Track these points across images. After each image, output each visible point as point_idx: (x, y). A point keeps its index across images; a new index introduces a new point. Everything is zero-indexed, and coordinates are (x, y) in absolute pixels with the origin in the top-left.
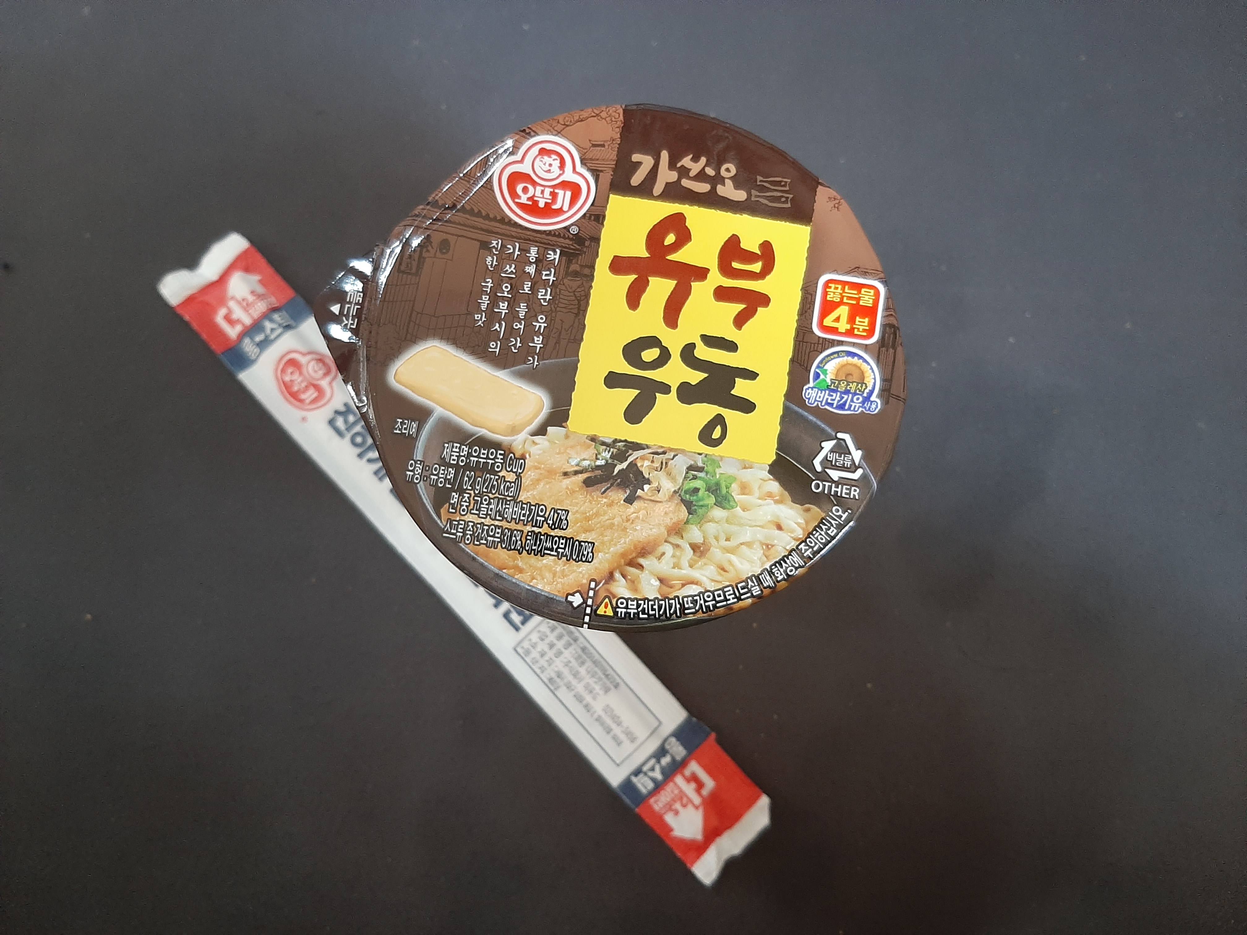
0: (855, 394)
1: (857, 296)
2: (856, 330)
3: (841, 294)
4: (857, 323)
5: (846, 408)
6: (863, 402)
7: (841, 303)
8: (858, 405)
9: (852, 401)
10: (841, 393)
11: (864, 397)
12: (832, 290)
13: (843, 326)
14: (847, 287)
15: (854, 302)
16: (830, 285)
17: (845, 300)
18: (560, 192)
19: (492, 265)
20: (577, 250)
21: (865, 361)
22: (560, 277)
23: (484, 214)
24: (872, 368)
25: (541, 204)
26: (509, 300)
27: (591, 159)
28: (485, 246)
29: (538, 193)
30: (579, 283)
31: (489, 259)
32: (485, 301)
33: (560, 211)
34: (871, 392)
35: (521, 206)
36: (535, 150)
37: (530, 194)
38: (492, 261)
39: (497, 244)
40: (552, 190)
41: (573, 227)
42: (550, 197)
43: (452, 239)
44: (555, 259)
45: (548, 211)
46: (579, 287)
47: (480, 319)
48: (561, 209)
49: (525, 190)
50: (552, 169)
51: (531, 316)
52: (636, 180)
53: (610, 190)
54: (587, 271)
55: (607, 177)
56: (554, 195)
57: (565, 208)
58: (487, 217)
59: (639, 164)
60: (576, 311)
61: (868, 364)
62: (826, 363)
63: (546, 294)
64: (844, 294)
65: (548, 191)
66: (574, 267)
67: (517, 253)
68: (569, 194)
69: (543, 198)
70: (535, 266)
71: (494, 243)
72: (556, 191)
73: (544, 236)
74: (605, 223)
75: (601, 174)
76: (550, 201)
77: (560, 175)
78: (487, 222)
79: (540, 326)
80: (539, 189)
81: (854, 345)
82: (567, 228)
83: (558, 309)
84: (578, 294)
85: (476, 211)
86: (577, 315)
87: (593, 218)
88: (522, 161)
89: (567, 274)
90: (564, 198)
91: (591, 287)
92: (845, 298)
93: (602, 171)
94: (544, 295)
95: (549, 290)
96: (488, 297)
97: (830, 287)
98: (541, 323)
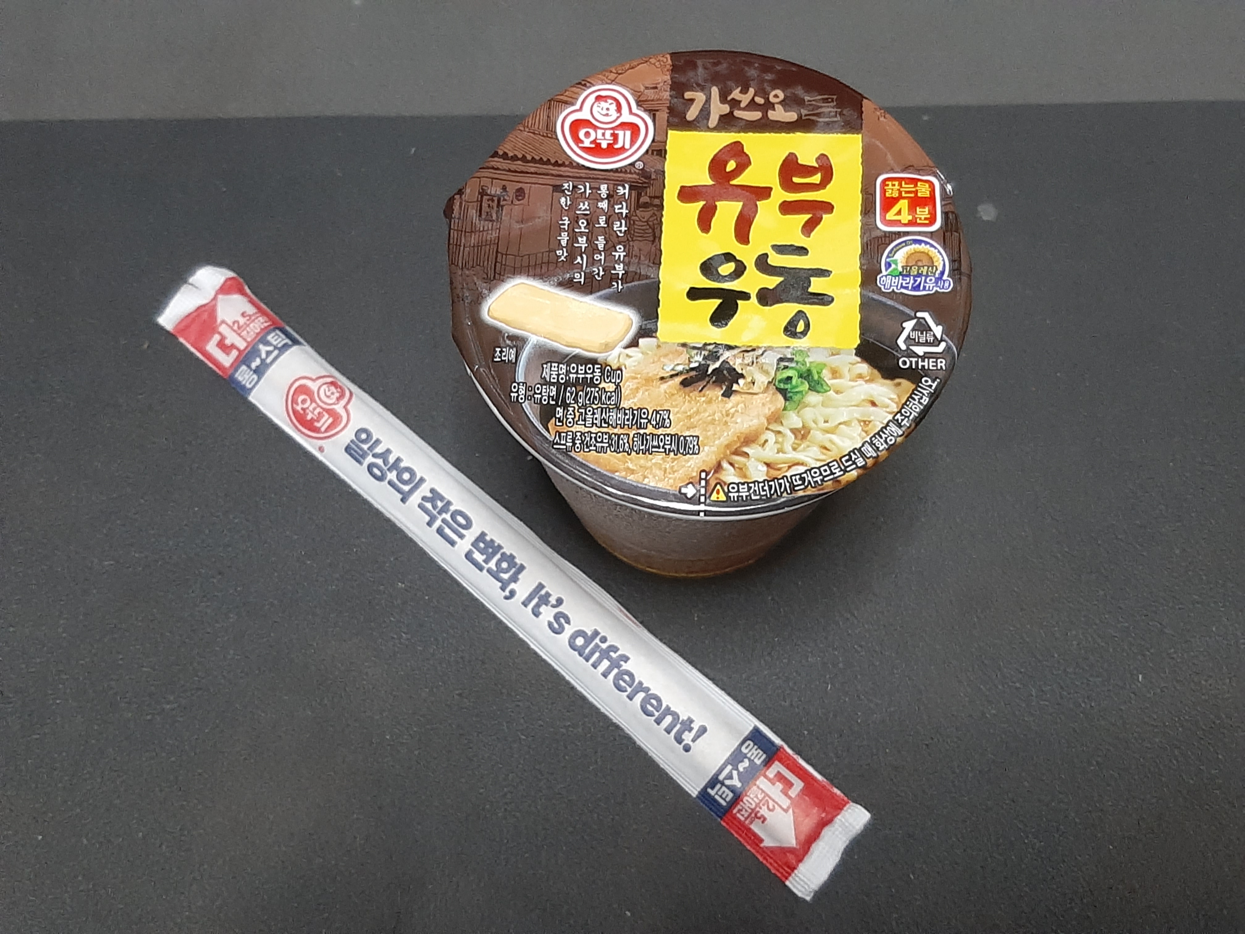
0: (927, 276)
1: (914, 189)
2: (918, 220)
3: (899, 190)
4: (918, 212)
5: (921, 288)
6: (936, 282)
7: (900, 197)
8: (931, 286)
9: (925, 282)
10: (915, 276)
11: (936, 279)
12: (890, 187)
13: (906, 217)
14: (903, 183)
15: (912, 195)
16: (887, 183)
17: (904, 195)
18: (620, 133)
19: (566, 205)
20: (645, 183)
21: (932, 246)
22: (632, 209)
23: (553, 161)
24: (939, 252)
25: (604, 145)
26: (587, 235)
27: (646, 101)
28: (558, 189)
29: (600, 136)
30: (651, 213)
31: (563, 200)
32: (564, 239)
33: (623, 149)
34: (942, 273)
35: (586, 150)
36: (592, 98)
37: (592, 138)
38: (566, 201)
39: (569, 186)
40: (612, 131)
41: (638, 163)
42: (612, 138)
43: (526, 187)
44: (625, 193)
45: (612, 150)
46: (651, 217)
47: (562, 254)
48: (623, 146)
49: (587, 134)
50: (610, 113)
51: (610, 248)
52: (692, 114)
53: (668, 126)
54: (656, 201)
55: (663, 115)
56: (615, 137)
57: (627, 146)
58: (556, 164)
59: (692, 101)
60: (651, 238)
61: (936, 248)
62: (895, 253)
63: (621, 226)
64: (902, 189)
65: (608, 133)
66: (644, 199)
67: (588, 191)
68: (628, 133)
69: (605, 139)
70: (606, 201)
71: (566, 185)
72: (616, 132)
73: (611, 174)
74: (667, 157)
75: (657, 113)
76: (611, 142)
77: (618, 117)
78: (556, 168)
79: (620, 256)
80: (600, 132)
81: (919, 233)
82: (633, 164)
83: (634, 238)
84: (651, 223)
85: (545, 159)
86: (653, 241)
87: (655, 153)
88: (581, 109)
89: (638, 206)
90: (624, 137)
91: (662, 215)
92: (903, 193)
93: (657, 110)
94: (620, 227)
95: (623, 222)
96: (566, 233)
97: (888, 185)
98: (620, 252)
